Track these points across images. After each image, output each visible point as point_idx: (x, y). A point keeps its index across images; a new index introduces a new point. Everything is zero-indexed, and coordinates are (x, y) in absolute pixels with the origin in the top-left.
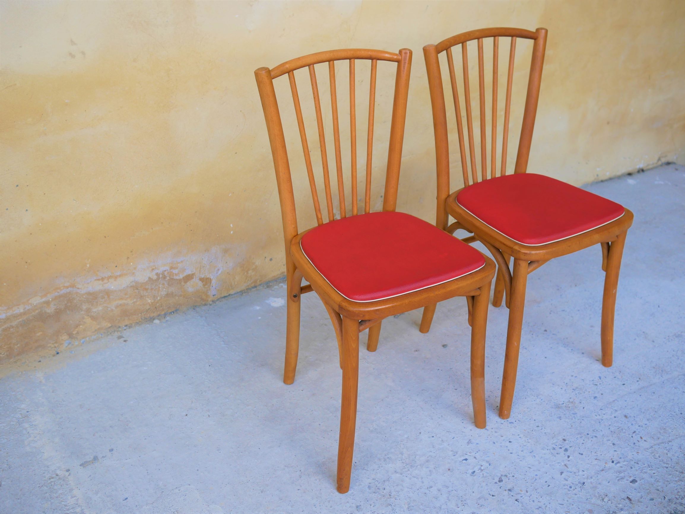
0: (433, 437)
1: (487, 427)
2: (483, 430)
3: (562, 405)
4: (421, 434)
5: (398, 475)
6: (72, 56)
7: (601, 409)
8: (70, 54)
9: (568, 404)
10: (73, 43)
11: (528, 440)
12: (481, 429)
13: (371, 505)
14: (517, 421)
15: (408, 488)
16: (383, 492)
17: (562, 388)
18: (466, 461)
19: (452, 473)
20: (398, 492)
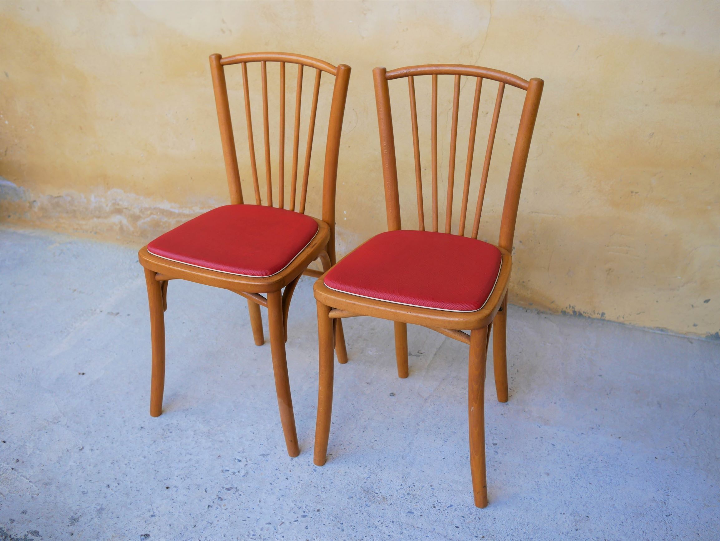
0: (253, 433)
1: (296, 459)
2: (289, 458)
3: (374, 493)
4: (252, 426)
5: (192, 433)
6: (224, 32)
7: (393, 522)
8: (222, 30)
9: (381, 497)
10: (223, 21)
11: (299, 488)
12: (289, 456)
13: (148, 433)
14: (321, 473)
15: (181, 444)
16: (167, 433)
17: (402, 485)
18: (238, 462)
19: (216, 459)
20: (172, 440)
